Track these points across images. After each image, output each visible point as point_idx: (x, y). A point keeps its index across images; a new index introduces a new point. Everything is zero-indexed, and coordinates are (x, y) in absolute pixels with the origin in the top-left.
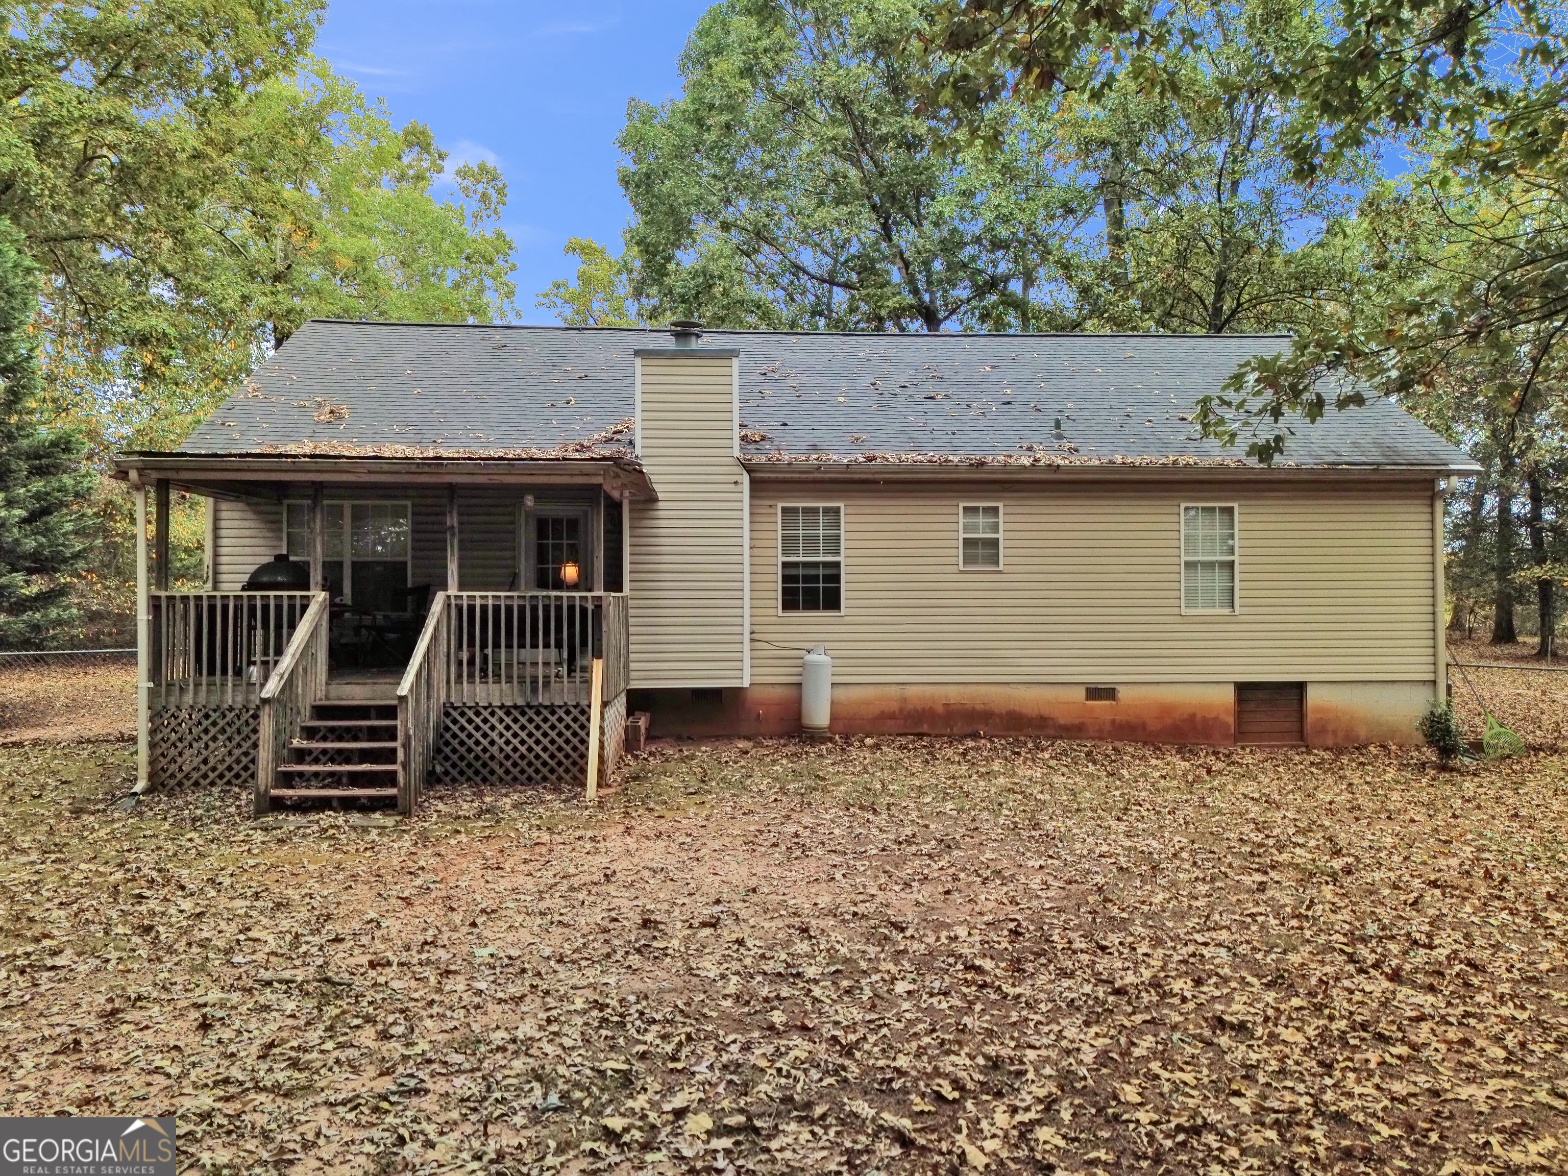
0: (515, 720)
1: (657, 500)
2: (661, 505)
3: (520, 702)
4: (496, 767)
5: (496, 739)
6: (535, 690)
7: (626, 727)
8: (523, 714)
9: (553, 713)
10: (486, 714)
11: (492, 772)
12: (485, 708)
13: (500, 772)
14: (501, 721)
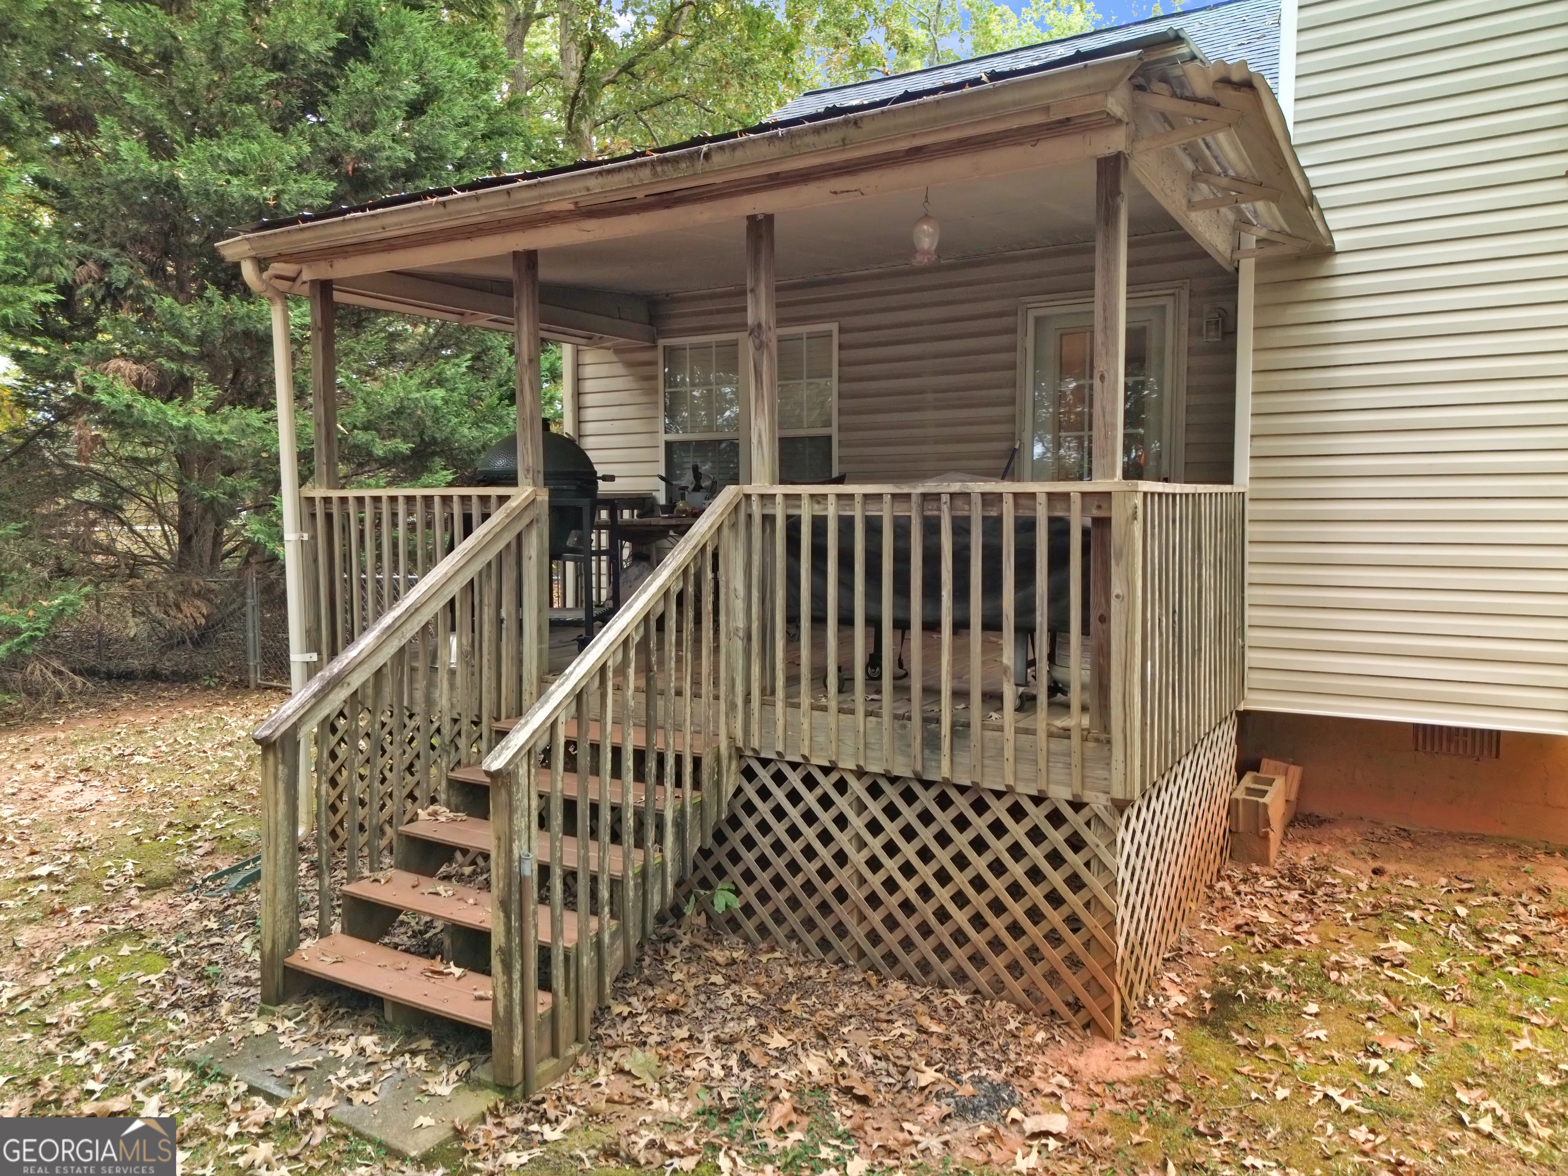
0: (892, 812)
1: (1330, 252)
2: (1341, 263)
3: (901, 770)
4: (851, 923)
5: (850, 850)
6: (931, 742)
7: (1232, 807)
8: (909, 797)
9: (980, 807)
10: (826, 784)
11: (841, 930)
12: (826, 771)
13: (858, 932)
14: (862, 808)
